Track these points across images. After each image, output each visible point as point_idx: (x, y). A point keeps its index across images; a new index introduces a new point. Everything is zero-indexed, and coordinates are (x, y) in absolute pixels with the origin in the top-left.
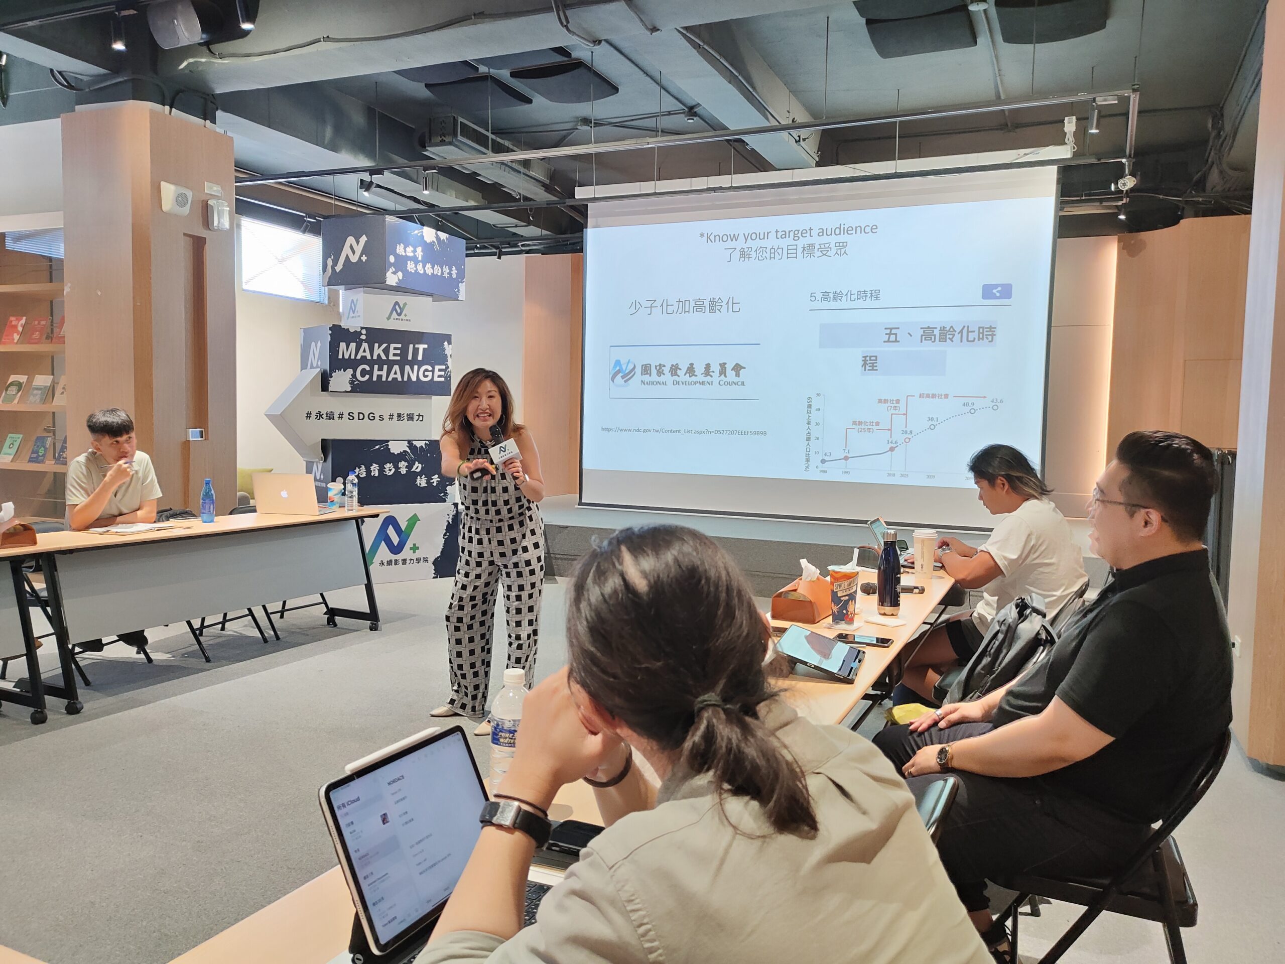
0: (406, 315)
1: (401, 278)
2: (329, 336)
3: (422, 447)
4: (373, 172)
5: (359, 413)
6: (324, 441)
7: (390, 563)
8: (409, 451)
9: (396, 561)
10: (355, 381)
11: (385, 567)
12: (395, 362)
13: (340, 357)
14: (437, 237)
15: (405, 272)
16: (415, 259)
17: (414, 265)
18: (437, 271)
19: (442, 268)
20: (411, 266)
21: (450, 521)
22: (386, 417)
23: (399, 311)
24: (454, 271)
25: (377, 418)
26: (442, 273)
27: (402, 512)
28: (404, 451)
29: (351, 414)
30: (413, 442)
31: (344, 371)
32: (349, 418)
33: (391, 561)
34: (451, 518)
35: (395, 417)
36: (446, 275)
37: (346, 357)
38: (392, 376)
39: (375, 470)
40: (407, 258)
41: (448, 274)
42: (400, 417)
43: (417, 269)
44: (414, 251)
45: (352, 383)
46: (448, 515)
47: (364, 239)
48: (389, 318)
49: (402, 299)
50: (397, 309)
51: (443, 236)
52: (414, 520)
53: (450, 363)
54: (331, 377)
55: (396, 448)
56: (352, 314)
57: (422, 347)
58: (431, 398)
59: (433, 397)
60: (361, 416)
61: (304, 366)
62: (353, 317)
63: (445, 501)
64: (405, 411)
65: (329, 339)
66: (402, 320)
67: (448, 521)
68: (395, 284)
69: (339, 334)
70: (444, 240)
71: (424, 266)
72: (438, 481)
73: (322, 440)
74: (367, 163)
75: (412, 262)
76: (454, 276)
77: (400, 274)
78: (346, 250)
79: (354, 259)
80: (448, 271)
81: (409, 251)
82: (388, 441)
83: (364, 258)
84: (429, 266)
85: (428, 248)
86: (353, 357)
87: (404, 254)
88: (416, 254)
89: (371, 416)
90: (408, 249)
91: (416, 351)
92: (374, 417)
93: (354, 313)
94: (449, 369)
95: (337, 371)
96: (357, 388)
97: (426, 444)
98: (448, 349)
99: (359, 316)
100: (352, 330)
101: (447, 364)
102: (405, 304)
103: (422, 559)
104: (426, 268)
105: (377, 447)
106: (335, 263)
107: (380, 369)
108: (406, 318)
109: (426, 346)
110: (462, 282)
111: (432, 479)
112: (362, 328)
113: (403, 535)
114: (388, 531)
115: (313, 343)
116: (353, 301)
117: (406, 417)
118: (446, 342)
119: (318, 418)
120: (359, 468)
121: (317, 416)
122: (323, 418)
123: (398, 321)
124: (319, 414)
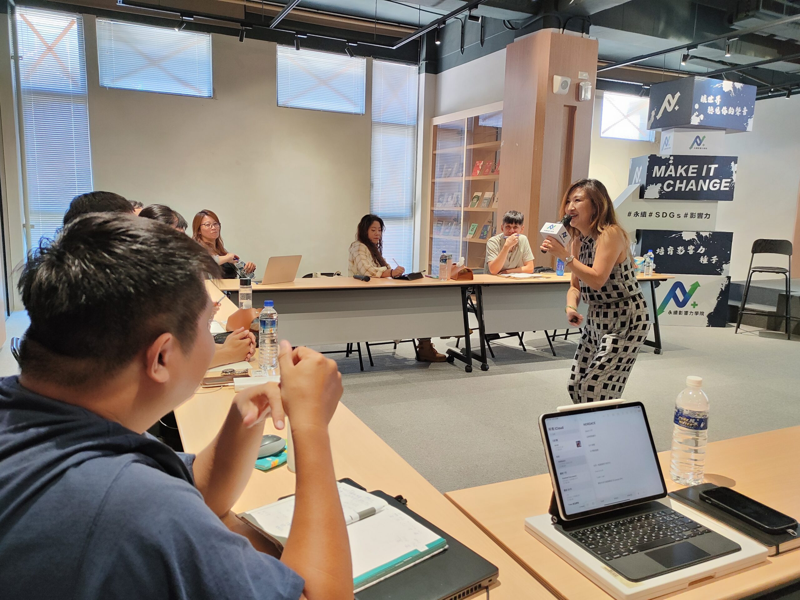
0: (704, 145)
1: (702, 119)
2: (648, 162)
3: (706, 236)
4: (689, 47)
5: (663, 213)
6: (638, 231)
7: (676, 313)
8: (696, 239)
9: (680, 312)
10: (662, 192)
11: (672, 315)
12: (692, 178)
13: (654, 176)
14: (734, 87)
15: (706, 115)
16: (714, 105)
17: (713, 109)
18: (731, 111)
19: (735, 109)
20: (710, 110)
21: (723, 289)
22: (682, 216)
23: (699, 142)
24: (745, 110)
25: (676, 216)
26: (735, 113)
27: (687, 280)
28: (693, 239)
29: (658, 213)
30: (700, 233)
31: (656, 185)
32: (656, 216)
33: (677, 311)
34: (724, 286)
35: (689, 216)
36: (738, 114)
37: (658, 176)
38: (689, 187)
39: (671, 250)
40: (709, 104)
41: (740, 113)
42: (692, 215)
43: (715, 112)
44: (714, 99)
45: (660, 192)
46: (722, 284)
47: (678, 94)
48: (691, 148)
49: (701, 134)
50: (698, 141)
51: (739, 85)
52: (696, 286)
53: (734, 177)
54: (646, 189)
55: (687, 236)
56: (665, 147)
57: (713, 167)
58: (717, 202)
59: (719, 202)
60: (665, 215)
61: (630, 183)
62: (666, 149)
63: (721, 275)
64: (697, 212)
65: (648, 164)
66: (701, 148)
67: (722, 289)
68: (697, 124)
69: (654, 161)
70: (739, 88)
71: (721, 109)
72: (716, 260)
73: (637, 230)
74: (686, 42)
75: (712, 107)
76: (745, 114)
77: (702, 117)
78: (666, 104)
79: (670, 109)
80: (740, 111)
81: (711, 99)
82: (682, 232)
83: (677, 108)
84: (725, 108)
85: (726, 96)
86: (662, 176)
87: (706, 102)
88: (716, 101)
89: (672, 215)
90: (709, 98)
91: (709, 170)
92: (674, 215)
93: (666, 146)
94: (734, 182)
95: (651, 185)
96: (663, 196)
97: (709, 234)
98: (734, 167)
99: (670, 148)
100: (663, 158)
101: (732, 178)
102: (704, 137)
103: (699, 313)
104: (722, 111)
105: (674, 235)
106: (657, 114)
107: (681, 183)
108: (703, 147)
109: (717, 166)
110: (751, 118)
111: (712, 259)
112: (671, 156)
113: (687, 296)
114: (676, 292)
115: (637, 168)
116: (667, 138)
117: (697, 216)
118: (733, 162)
119: (636, 216)
120: (660, 249)
121: (635, 214)
122: (638, 216)
123: (697, 149)
124: (637, 213)
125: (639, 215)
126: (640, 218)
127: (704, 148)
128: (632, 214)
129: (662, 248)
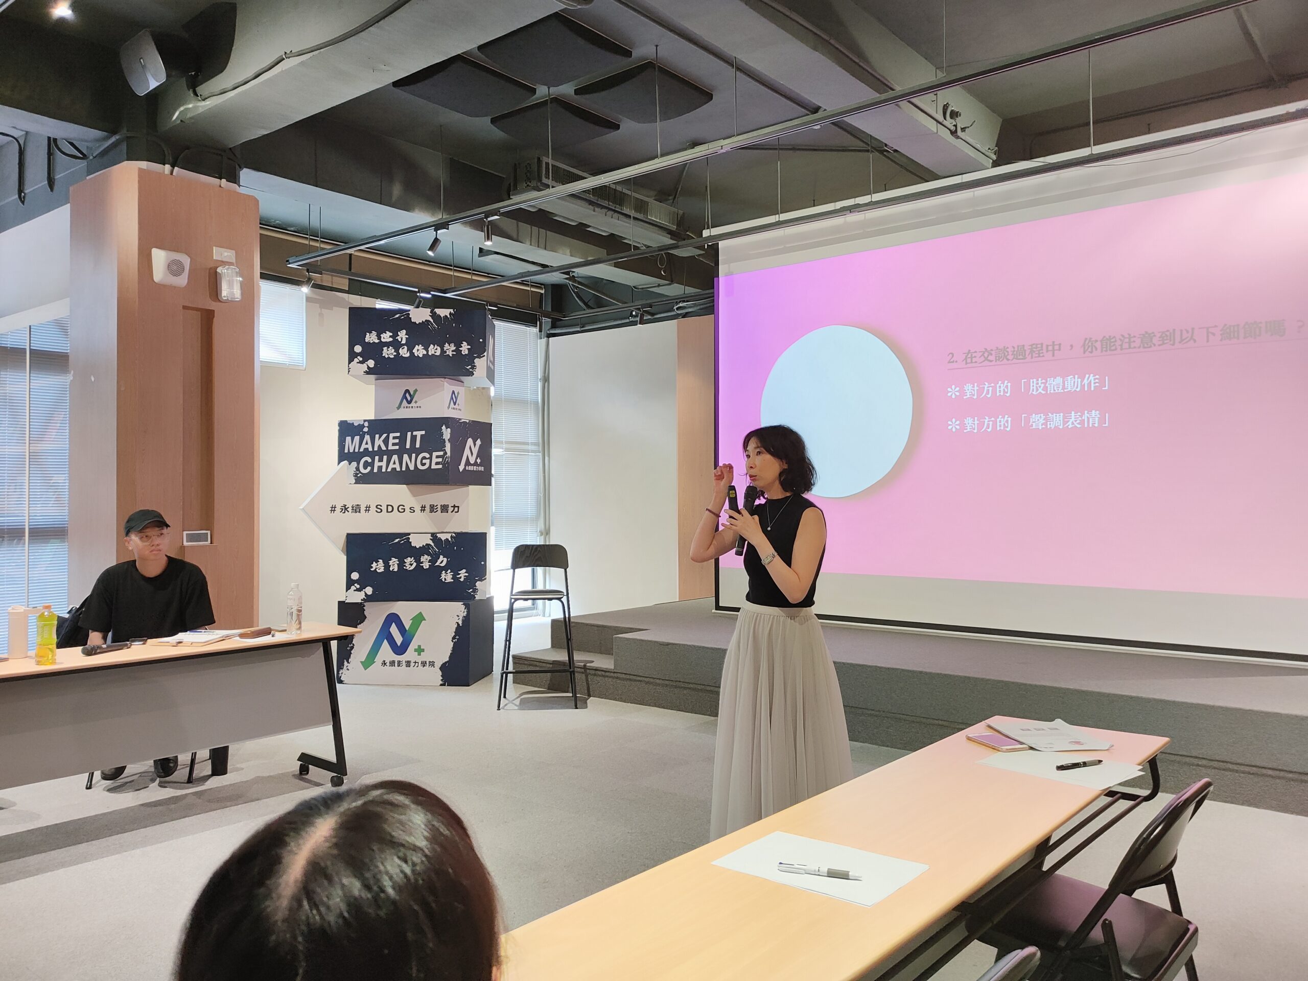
0: (416, 403)
3: (447, 539)
6: (348, 536)
7: (392, 663)
8: (432, 544)
9: (400, 662)
10: (359, 474)
11: (388, 667)
12: (394, 452)
13: (347, 451)
14: (434, 315)
18: (434, 350)
19: (442, 347)
21: (461, 623)
23: (409, 399)
24: (465, 347)
27: (405, 610)
28: (427, 544)
29: (379, 507)
30: (438, 535)
33: (394, 661)
36: (451, 353)
37: (352, 450)
38: (391, 466)
45: (356, 475)
48: (399, 408)
49: (410, 384)
50: (408, 397)
52: (417, 620)
55: (417, 541)
57: (419, 434)
58: (466, 488)
59: (470, 487)
64: (441, 503)
66: (412, 407)
67: (457, 624)
71: (410, 350)
72: (465, 576)
73: (347, 534)
76: (465, 352)
82: (409, 534)
86: (357, 450)
87: (377, 341)
91: (414, 439)
96: (361, 480)
97: (451, 537)
101: (445, 450)
102: (416, 391)
103: (428, 663)
107: (381, 460)
109: (424, 432)
111: (459, 574)
112: (365, 421)
113: (407, 636)
114: (391, 629)
117: (440, 509)
118: (444, 426)
119: (343, 511)
120: (376, 563)
121: (342, 509)
122: (348, 511)
123: (408, 409)
124: (345, 507)
125: (350, 509)
126: (350, 514)
127: (417, 407)
128: (338, 509)
129: (381, 561)
